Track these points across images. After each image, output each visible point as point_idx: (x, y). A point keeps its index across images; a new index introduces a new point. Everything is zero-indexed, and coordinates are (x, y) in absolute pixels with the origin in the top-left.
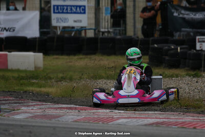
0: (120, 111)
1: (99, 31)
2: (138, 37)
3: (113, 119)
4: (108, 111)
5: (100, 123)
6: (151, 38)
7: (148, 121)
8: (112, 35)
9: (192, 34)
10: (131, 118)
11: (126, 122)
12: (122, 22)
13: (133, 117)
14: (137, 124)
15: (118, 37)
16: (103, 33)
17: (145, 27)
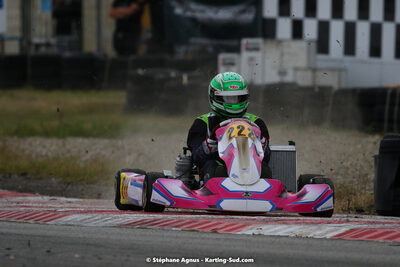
0: (69, 200)
1: (29, 43)
2: (105, 55)
3: (55, 214)
4: (46, 198)
5: (31, 221)
6: (132, 58)
7: (124, 219)
8: (54, 51)
9: (210, 49)
10: (91, 212)
11: (81, 221)
12: (74, 25)
13: (96, 211)
14: (103, 224)
15: (67, 54)
16: (38, 46)
17: (120, 35)
